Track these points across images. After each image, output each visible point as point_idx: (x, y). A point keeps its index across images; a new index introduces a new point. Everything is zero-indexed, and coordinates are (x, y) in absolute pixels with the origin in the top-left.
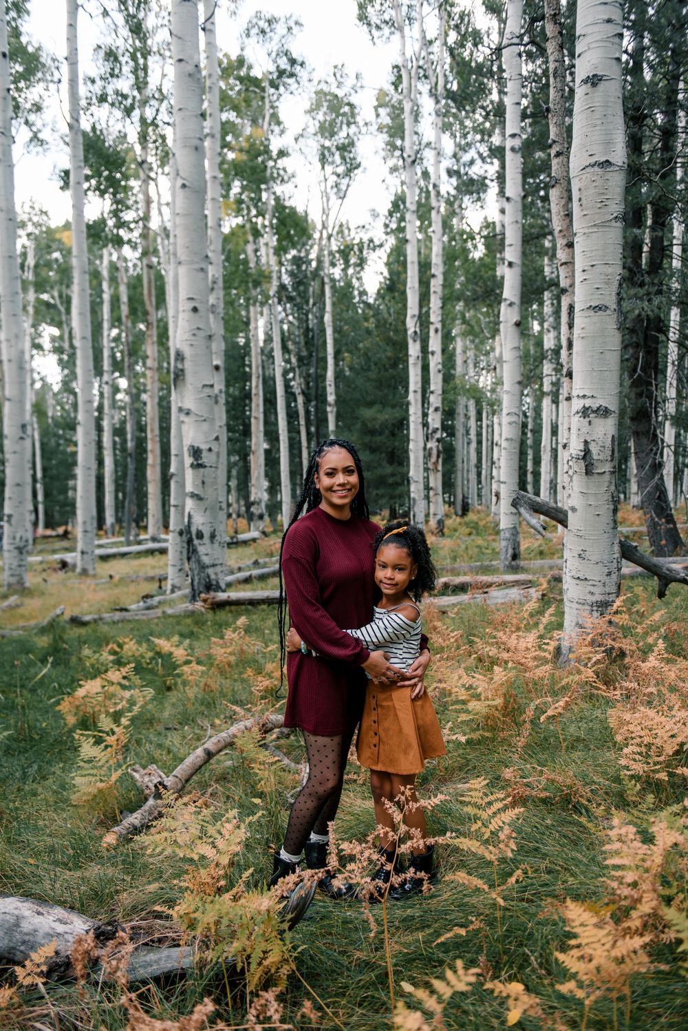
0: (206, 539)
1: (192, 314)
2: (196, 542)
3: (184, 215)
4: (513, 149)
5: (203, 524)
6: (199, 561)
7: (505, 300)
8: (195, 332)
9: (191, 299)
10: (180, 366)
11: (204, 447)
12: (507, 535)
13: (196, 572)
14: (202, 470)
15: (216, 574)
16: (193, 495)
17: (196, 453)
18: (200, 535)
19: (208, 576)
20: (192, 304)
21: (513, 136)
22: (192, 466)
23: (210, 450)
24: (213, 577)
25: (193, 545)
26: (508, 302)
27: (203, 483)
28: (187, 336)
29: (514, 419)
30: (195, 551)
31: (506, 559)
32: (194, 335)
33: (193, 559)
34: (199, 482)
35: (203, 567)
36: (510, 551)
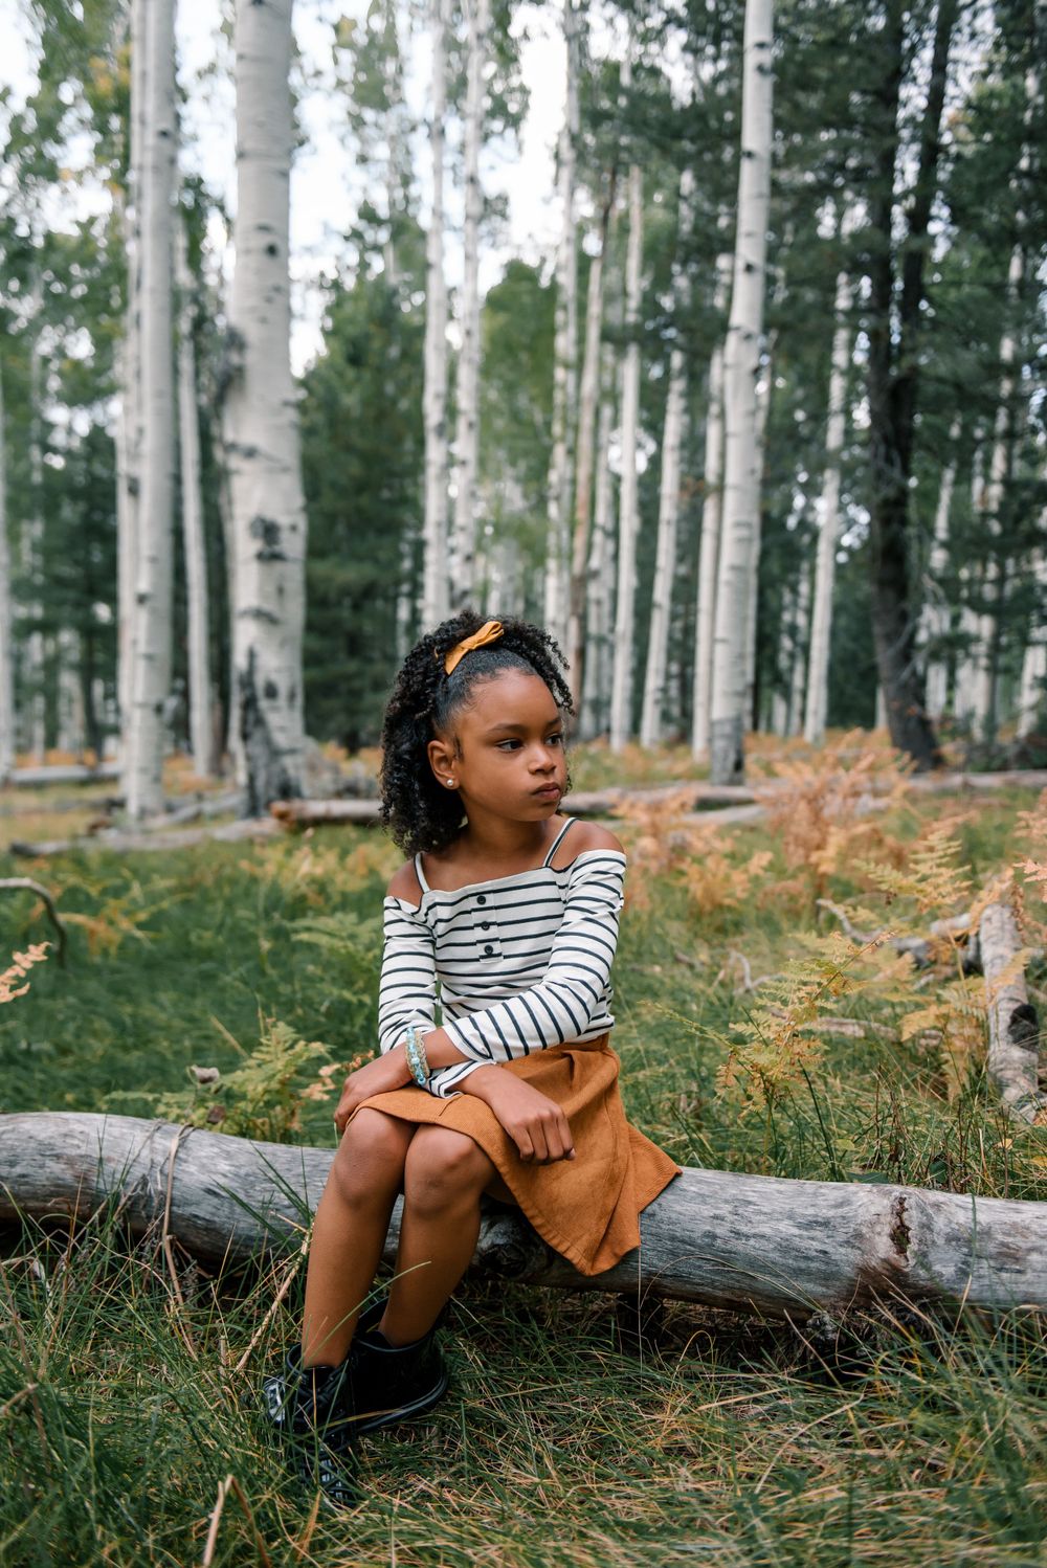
0: (282, 700)
1: (265, 259)
2: (263, 704)
3: (256, 60)
4: (761, 69)
5: (279, 670)
6: (268, 741)
7: (738, 329)
8: (273, 294)
9: (264, 228)
10: (235, 359)
11: (283, 520)
12: (728, 729)
13: (262, 761)
14: (278, 567)
15: (297, 767)
16: (259, 615)
17: (268, 531)
18: (271, 692)
19: (284, 771)
20: (266, 240)
21: (761, 46)
22: (260, 557)
23: (294, 528)
24: (292, 772)
25: (257, 710)
26: (742, 333)
27: (281, 591)
28: (253, 301)
29: (744, 532)
30: (260, 722)
31: (724, 769)
32: (269, 300)
33: (257, 735)
34: (271, 589)
35: (275, 753)
36: (732, 757)
